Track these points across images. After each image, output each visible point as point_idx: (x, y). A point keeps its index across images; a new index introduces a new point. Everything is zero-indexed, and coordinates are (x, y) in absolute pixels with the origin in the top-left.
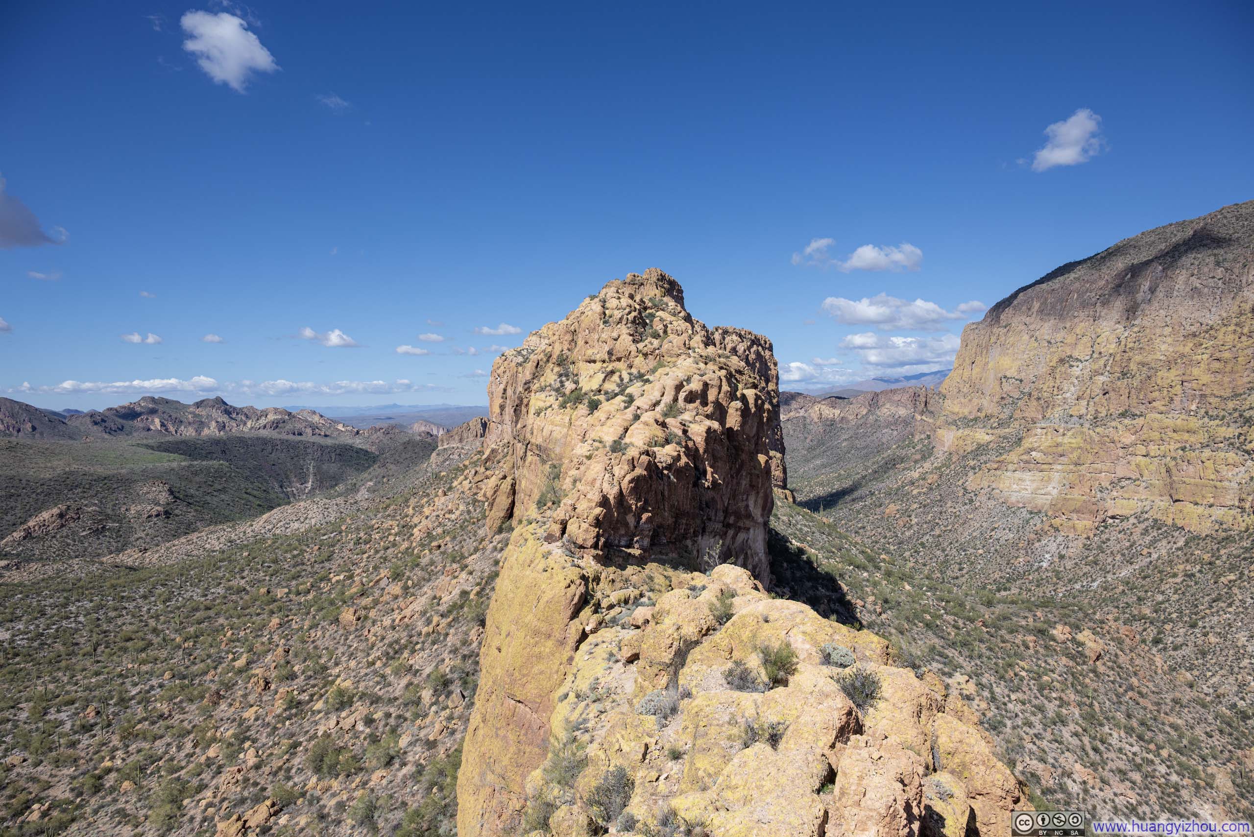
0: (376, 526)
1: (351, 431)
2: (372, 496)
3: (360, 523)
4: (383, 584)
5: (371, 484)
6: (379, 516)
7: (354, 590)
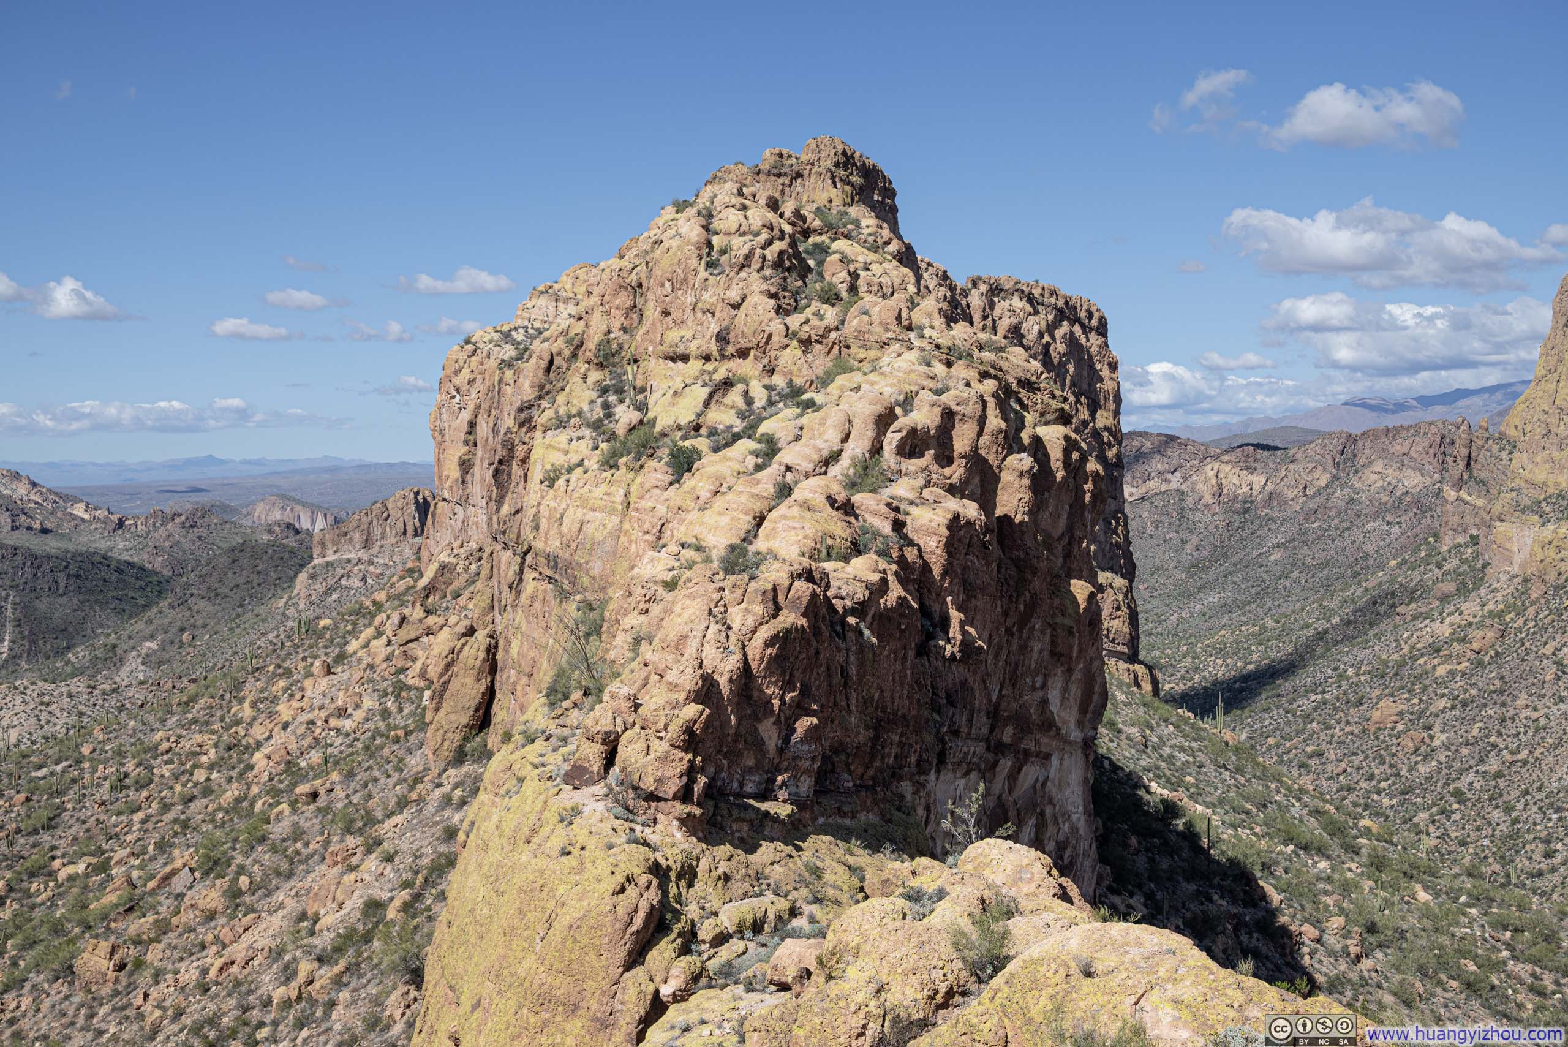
1: (105, 521)
4: (179, 883)
5: (153, 645)
7: (110, 898)
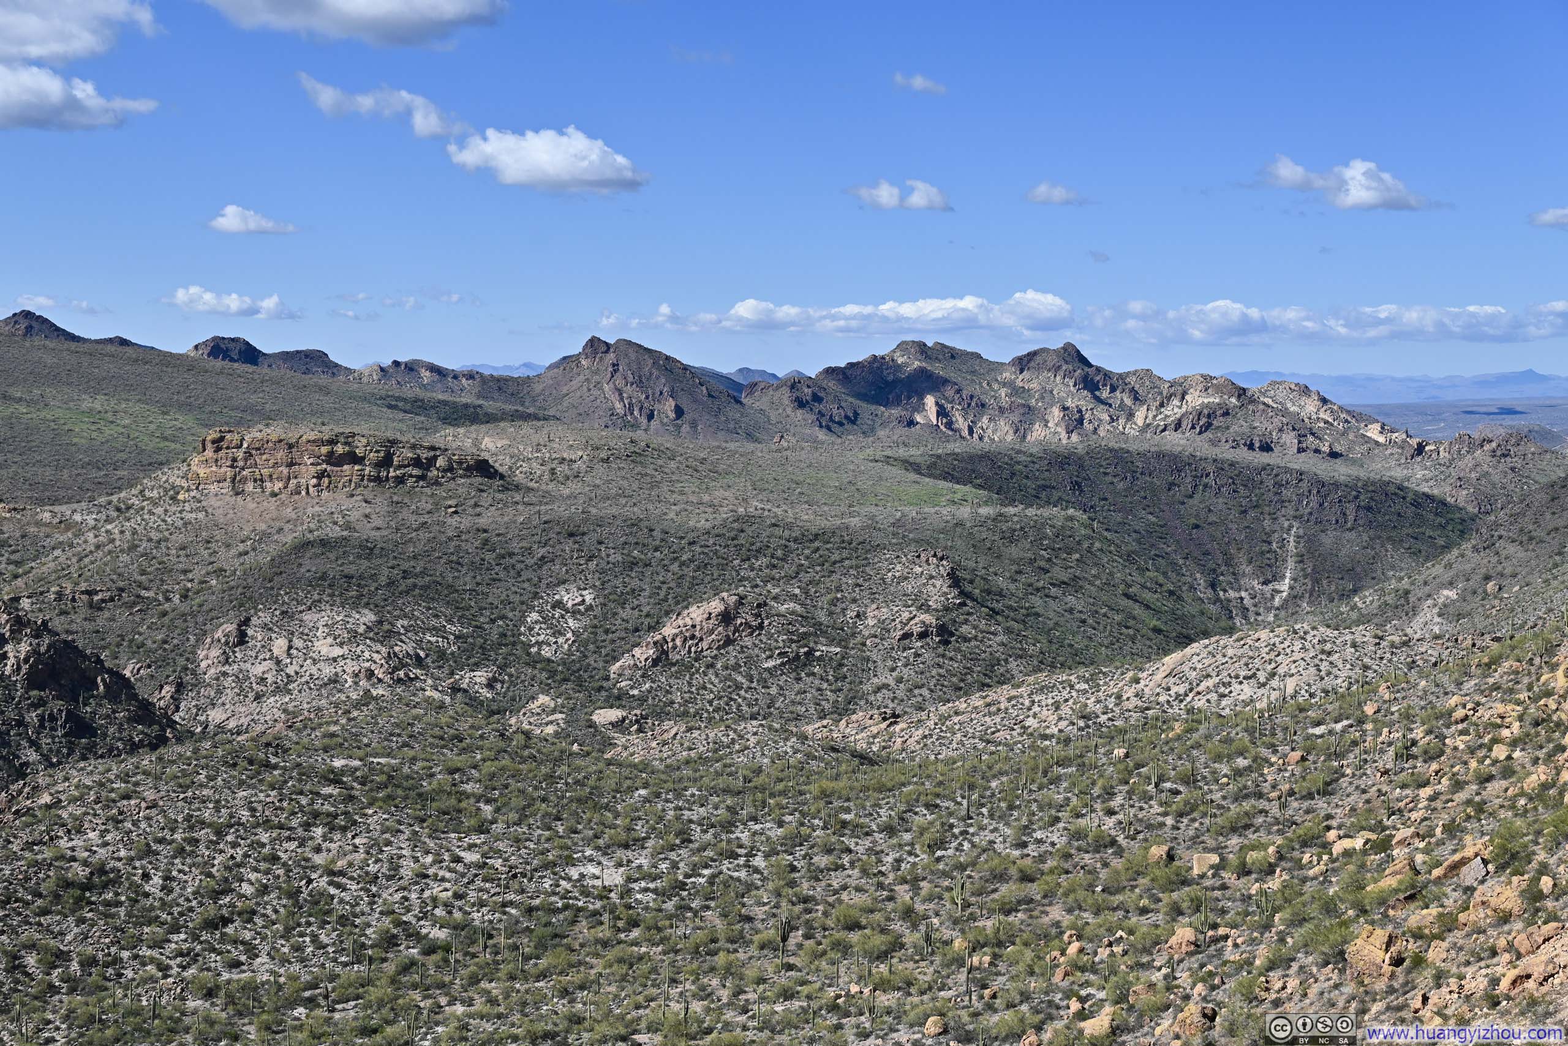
0: (1460, 713)
1: (1402, 446)
2: (1450, 628)
3: (1415, 702)
4: (1470, 874)
5: (1452, 594)
6: (1470, 685)
7: (1389, 882)
